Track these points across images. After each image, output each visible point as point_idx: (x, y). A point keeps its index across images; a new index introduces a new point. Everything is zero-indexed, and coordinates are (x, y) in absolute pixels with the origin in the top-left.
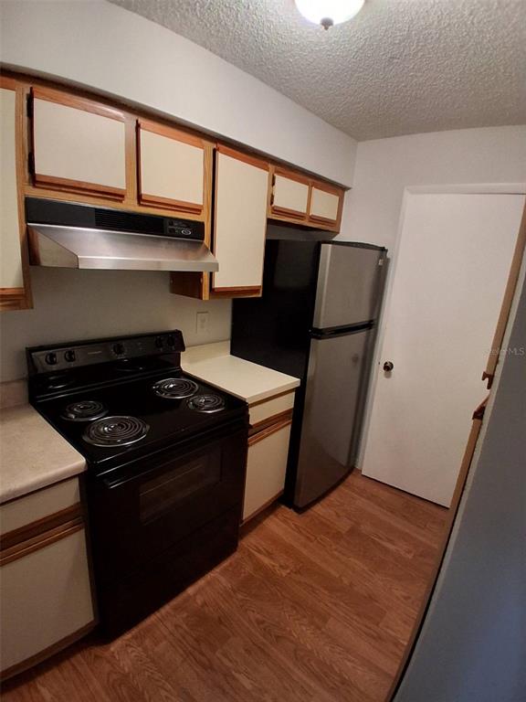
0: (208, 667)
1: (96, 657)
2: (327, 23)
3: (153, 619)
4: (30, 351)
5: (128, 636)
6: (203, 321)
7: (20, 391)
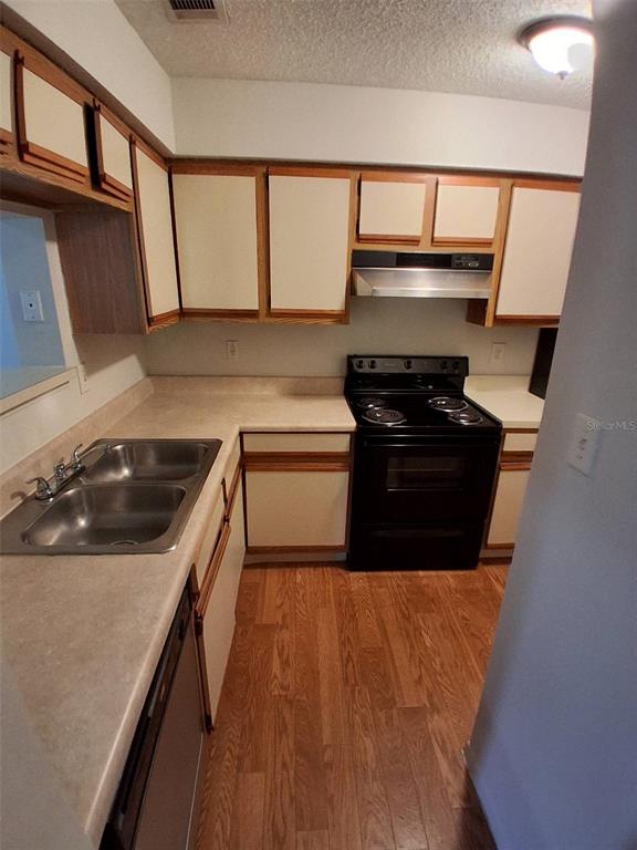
0: (407, 618)
1: (340, 574)
2: (562, 75)
3: (385, 574)
4: (350, 358)
5: (364, 574)
6: (499, 351)
7: (339, 384)
